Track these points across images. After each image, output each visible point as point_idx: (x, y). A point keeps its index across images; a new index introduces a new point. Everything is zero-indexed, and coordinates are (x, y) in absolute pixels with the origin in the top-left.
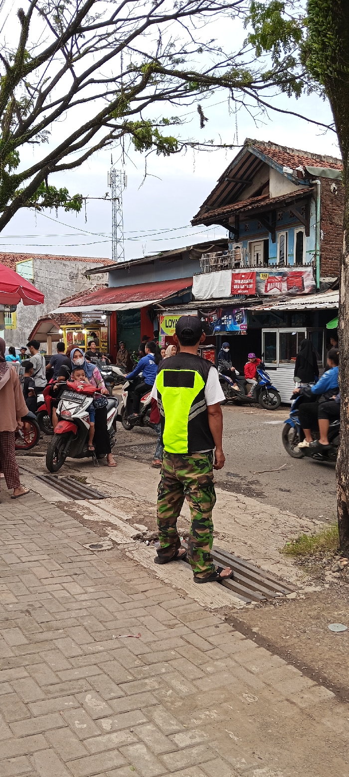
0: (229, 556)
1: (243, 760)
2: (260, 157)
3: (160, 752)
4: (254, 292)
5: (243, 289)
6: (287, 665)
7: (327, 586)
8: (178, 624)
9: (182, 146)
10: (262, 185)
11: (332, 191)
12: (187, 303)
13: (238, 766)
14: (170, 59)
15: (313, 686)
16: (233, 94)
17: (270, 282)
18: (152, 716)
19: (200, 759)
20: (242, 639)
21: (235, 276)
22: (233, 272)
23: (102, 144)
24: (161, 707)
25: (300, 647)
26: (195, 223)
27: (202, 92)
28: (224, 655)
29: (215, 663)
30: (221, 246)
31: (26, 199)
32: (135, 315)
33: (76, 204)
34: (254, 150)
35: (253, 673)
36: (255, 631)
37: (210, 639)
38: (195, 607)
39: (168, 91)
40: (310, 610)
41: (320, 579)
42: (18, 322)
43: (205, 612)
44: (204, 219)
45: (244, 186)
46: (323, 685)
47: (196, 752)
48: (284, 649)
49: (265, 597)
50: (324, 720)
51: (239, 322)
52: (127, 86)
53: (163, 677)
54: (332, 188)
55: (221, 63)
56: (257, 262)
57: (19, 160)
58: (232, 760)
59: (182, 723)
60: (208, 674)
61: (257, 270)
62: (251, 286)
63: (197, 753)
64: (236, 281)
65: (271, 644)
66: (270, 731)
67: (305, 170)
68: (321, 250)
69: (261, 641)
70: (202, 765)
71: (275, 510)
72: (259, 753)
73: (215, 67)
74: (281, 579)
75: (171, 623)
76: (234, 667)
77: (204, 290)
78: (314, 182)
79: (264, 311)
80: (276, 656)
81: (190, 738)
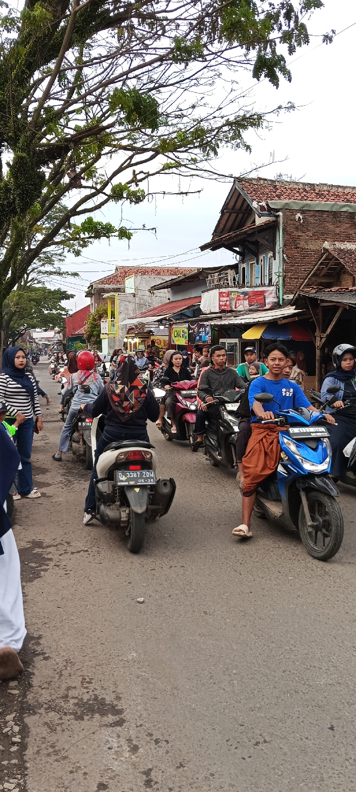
2: (242, 193)
5: (224, 306)
11: (297, 220)
17: (238, 300)
21: (220, 293)
34: (238, 187)
42: (120, 331)
45: (245, 215)
54: (297, 217)
61: (230, 289)
62: (228, 303)
64: (221, 299)
67: (267, 205)
68: (284, 272)
77: (205, 306)
78: (277, 214)
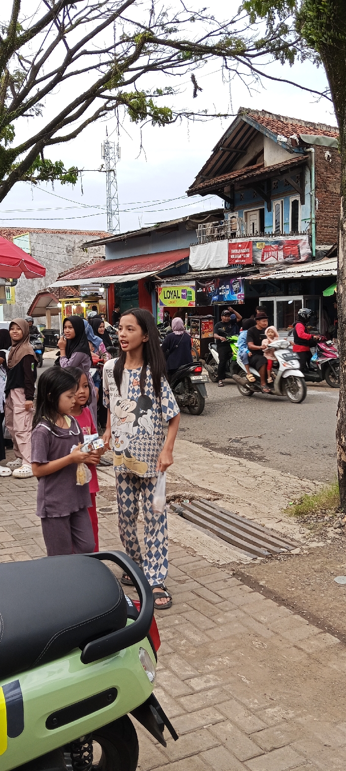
0: (234, 516)
1: (256, 701)
2: (254, 126)
3: (178, 695)
4: (251, 262)
5: (240, 259)
6: (293, 614)
7: (329, 541)
8: (188, 579)
9: (177, 116)
10: (257, 154)
11: (326, 159)
12: (184, 274)
13: (251, 706)
14: (162, 29)
15: (319, 633)
16: (226, 63)
17: (267, 251)
18: (168, 663)
19: (216, 700)
20: (250, 592)
21: (231, 246)
22: (230, 242)
23: (96, 117)
24: (176, 656)
25: (306, 598)
26: (190, 193)
27: (196, 61)
28: (233, 606)
29: (225, 614)
30: (217, 215)
31: (22, 173)
32: (133, 287)
33: (72, 176)
34: (248, 119)
35: (261, 623)
36: (262, 584)
37: (219, 593)
38: (203, 563)
39: (161, 60)
40: (314, 564)
41: (323, 535)
42: (17, 297)
43: (213, 568)
44: (200, 189)
45: (239, 155)
46: (329, 632)
47: (211, 694)
48: (290, 600)
49: (269, 554)
50: (330, 664)
51: (236, 292)
52: (120, 57)
53: (177, 628)
54: (326, 156)
55: (214, 31)
56: (253, 232)
57: (14, 133)
58: (246, 701)
59: (197, 669)
60: (219, 625)
61: (253, 239)
62: (248, 255)
63: (211, 696)
64: (233, 251)
65: (277, 596)
66: (280, 675)
67: (299, 138)
68: (316, 219)
69: (268, 593)
70: (217, 706)
71: (277, 473)
72: (270, 695)
73: (208, 36)
74: (285, 537)
75: (181, 578)
76: (243, 618)
77: (201, 260)
78: (308, 150)
79: (260, 281)
80: (283, 607)
81: (205, 682)
